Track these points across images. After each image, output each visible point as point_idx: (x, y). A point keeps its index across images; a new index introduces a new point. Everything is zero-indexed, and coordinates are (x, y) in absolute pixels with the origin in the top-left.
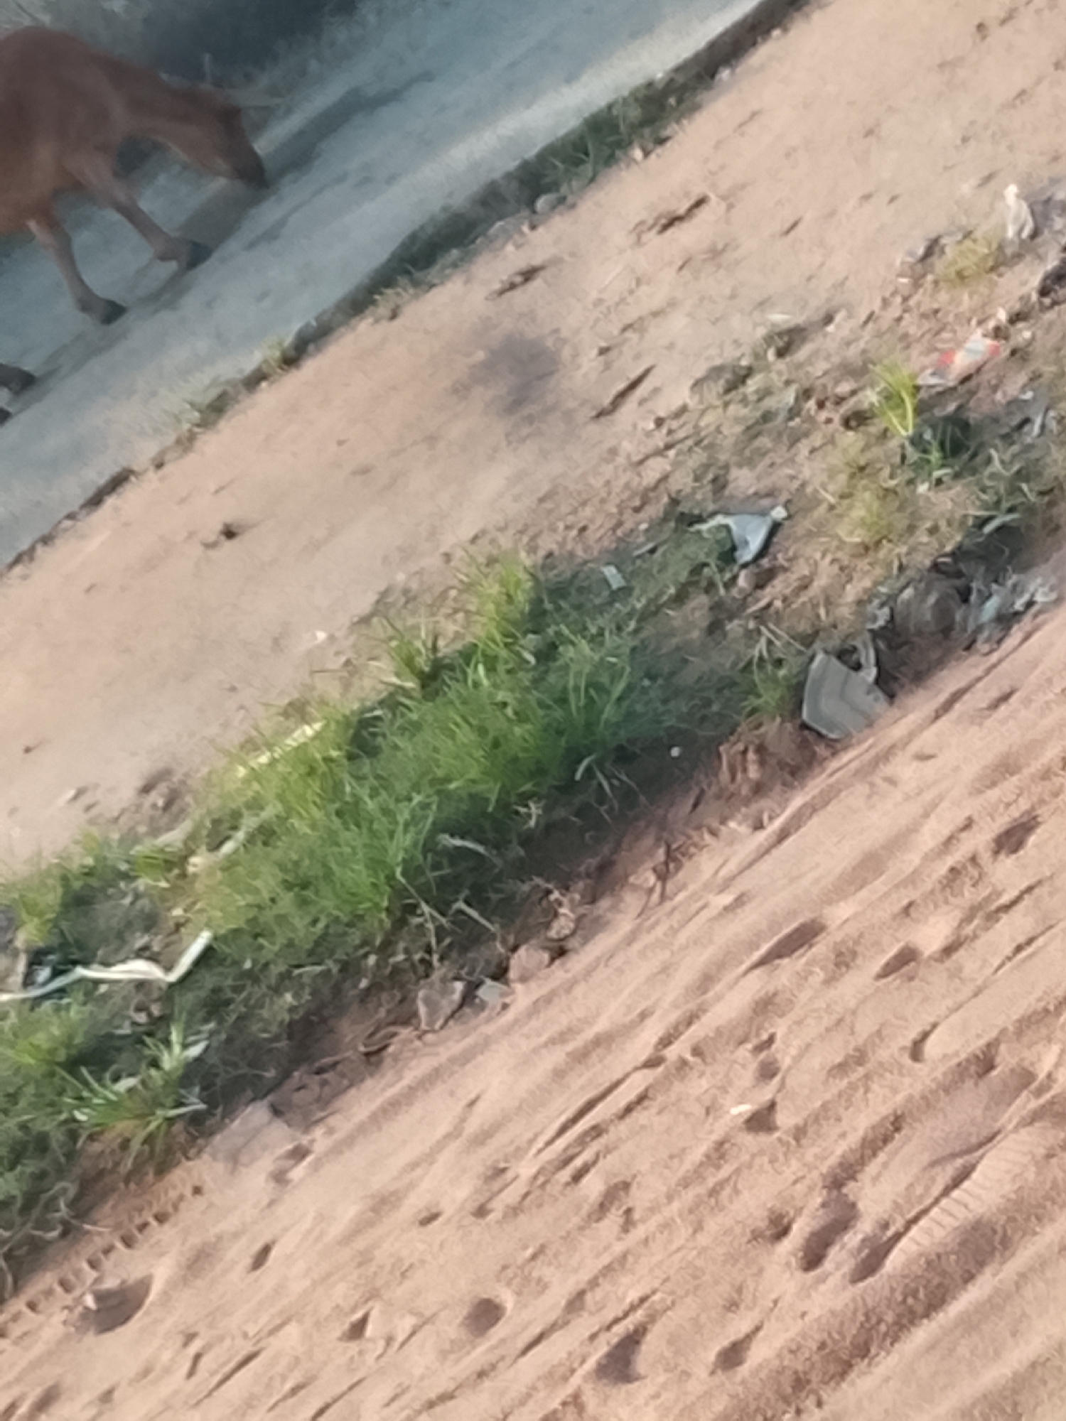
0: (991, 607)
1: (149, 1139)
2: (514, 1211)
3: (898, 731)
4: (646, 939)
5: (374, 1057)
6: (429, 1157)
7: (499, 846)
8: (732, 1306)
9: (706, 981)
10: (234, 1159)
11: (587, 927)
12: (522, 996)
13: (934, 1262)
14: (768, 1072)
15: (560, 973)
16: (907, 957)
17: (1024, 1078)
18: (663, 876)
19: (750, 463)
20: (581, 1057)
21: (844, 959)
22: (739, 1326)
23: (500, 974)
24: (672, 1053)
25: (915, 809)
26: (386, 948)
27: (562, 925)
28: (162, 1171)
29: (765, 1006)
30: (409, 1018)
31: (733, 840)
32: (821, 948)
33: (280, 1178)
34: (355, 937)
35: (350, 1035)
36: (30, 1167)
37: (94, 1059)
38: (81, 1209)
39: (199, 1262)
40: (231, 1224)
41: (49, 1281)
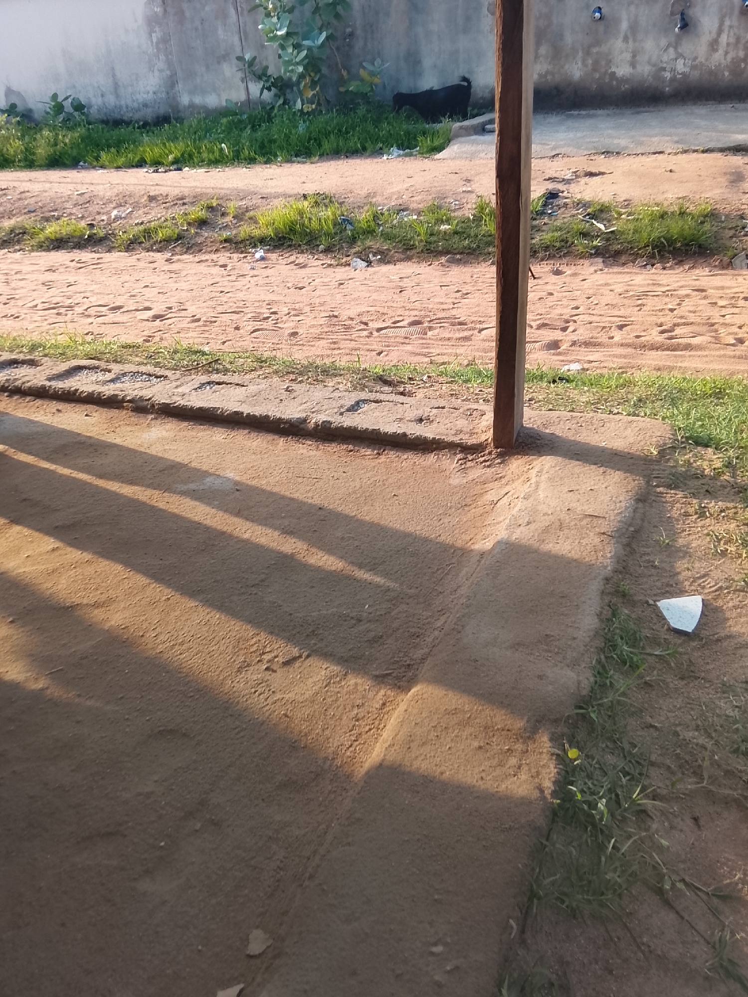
1: (582, 252)
2: (625, 298)
4: (678, 275)
5: (624, 264)
6: (619, 283)
7: (669, 246)
8: (644, 331)
9: (682, 287)
10: (592, 264)
11: (671, 268)
12: (653, 271)
13: (679, 344)
14: (679, 304)
15: (661, 272)
16: (716, 303)
17: (716, 331)
18: (689, 269)
20: (654, 284)
21: (705, 298)
22: (643, 334)
23: (653, 265)
24: (667, 293)
26: (640, 249)
27: (668, 265)
28: (580, 258)
29: (688, 296)
30: (634, 262)
31: (705, 271)
32: (704, 294)
33: (596, 271)
34: (636, 244)
35: (623, 258)
36: (563, 244)
37: (585, 235)
38: (565, 255)
39: (575, 275)
40: (584, 273)
41: (552, 262)
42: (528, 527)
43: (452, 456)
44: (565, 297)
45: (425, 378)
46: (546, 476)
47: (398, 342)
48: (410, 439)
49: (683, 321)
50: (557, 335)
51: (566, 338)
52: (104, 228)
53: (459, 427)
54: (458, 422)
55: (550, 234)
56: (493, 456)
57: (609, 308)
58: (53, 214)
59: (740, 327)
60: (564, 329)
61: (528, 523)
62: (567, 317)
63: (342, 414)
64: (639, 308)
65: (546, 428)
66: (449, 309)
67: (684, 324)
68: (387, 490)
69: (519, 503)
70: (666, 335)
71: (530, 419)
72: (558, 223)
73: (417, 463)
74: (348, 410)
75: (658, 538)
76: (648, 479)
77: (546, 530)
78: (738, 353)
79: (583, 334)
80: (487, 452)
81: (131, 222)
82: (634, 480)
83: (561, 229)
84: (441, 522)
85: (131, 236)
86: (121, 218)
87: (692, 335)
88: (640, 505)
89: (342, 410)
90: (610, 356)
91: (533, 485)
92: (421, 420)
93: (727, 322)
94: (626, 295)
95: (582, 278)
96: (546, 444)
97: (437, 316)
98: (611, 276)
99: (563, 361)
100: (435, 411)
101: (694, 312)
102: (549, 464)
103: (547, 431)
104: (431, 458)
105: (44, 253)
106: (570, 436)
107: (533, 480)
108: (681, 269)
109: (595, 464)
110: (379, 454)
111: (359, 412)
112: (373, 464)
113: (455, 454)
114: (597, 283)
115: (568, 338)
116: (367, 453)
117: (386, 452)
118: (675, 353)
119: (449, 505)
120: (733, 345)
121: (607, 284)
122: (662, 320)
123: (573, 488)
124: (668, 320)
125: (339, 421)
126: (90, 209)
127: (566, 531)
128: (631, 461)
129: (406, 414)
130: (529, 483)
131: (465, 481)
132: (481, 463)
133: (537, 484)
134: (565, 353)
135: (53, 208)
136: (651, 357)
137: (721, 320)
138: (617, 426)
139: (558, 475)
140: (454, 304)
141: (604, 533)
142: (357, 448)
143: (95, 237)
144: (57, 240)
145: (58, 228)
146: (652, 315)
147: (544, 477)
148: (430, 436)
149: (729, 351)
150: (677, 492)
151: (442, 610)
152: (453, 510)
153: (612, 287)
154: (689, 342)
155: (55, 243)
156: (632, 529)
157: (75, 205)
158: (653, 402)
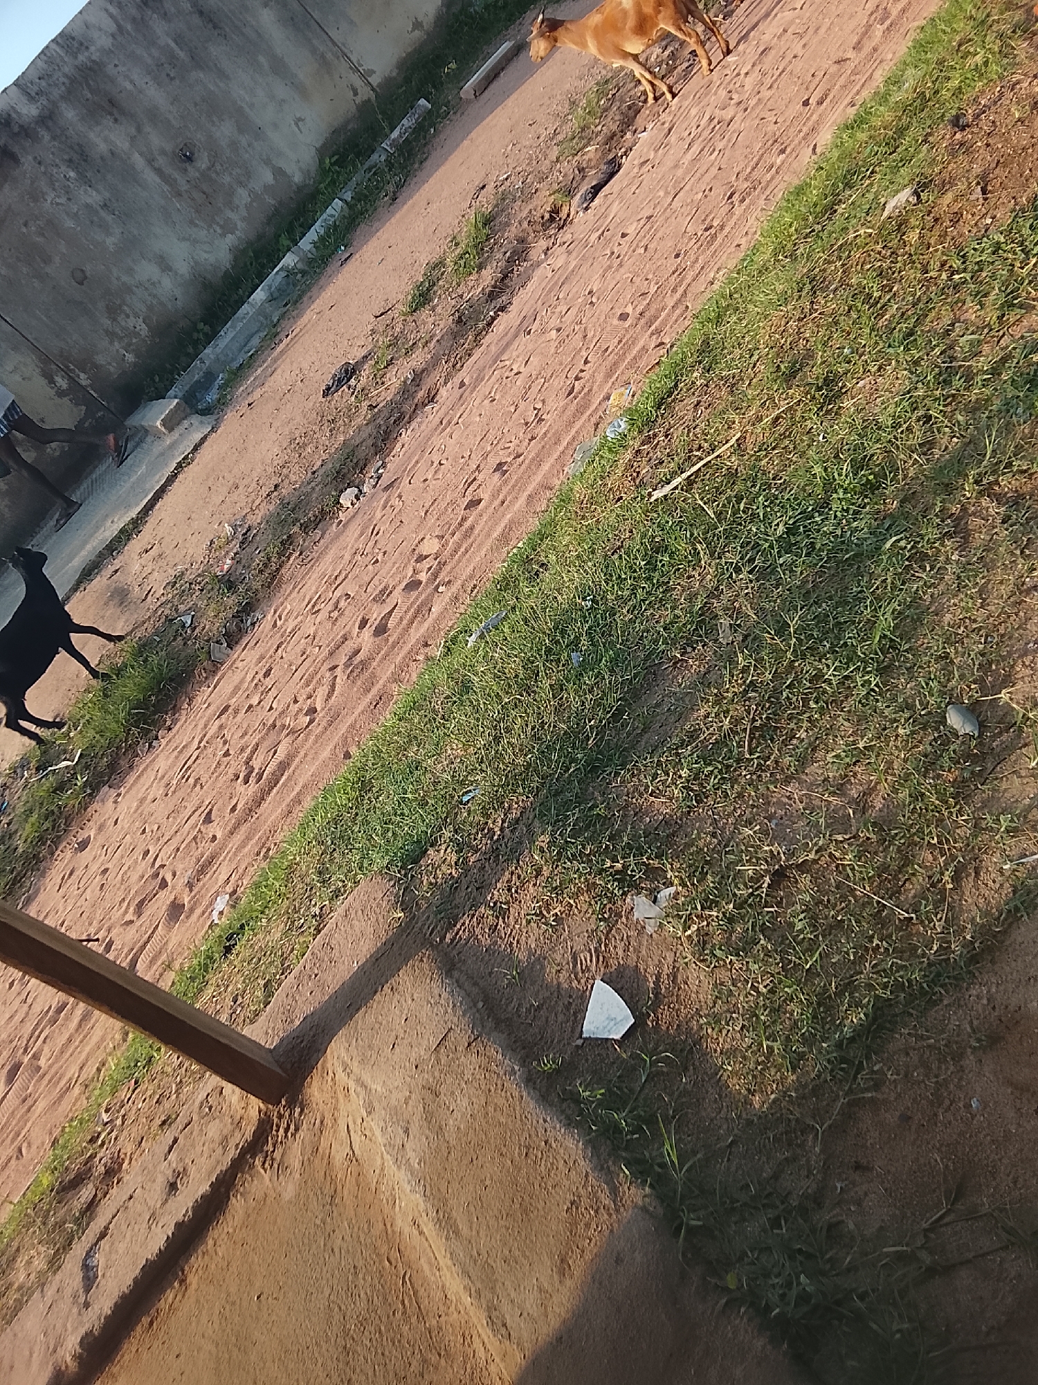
0: (249, 622)
1: (80, 803)
3: (236, 656)
4: (189, 721)
5: (131, 767)
6: (151, 786)
7: (147, 709)
8: (231, 797)
9: (206, 726)
10: (103, 801)
11: (175, 722)
12: (163, 742)
13: (273, 774)
14: (225, 743)
15: (171, 734)
16: (250, 706)
17: (283, 727)
18: (189, 705)
19: (183, 603)
20: (181, 752)
21: (236, 712)
22: (234, 801)
23: (157, 738)
24: (202, 745)
25: (244, 673)
26: (126, 741)
27: (168, 723)
28: (85, 810)
29: (221, 727)
30: (137, 755)
31: (204, 691)
32: (230, 710)
33: (116, 802)
34: (118, 740)
35: (123, 763)
36: (51, 819)
37: (60, 788)
38: (68, 824)
39: (101, 828)
40: (107, 816)
41: (64, 844)
42: (411, 1136)
43: (253, 1172)
44: (122, 857)
45: (105, 1117)
46: (356, 1064)
47: (22, 1116)
48: (190, 1221)
49: (249, 750)
50: (165, 898)
51: (177, 888)
53: (218, 1138)
54: (210, 1134)
55: (28, 826)
56: (287, 1114)
57: (174, 818)
59: (296, 701)
60: (164, 884)
61: (407, 1131)
62: (150, 872)
63: (87, 1305)
64: (198, 786)
65: (292, 1021)
66: (27, 1014)
67: (253, 752)
68: (245, 1304)
69: (372, 1124)
70: (252, 780)
71: (267, 1033)
72: (20, 809)
73: (231, 1231)
74: (88, 1289)
75: (506, 982)
76: (427, 943)
77: (429, 1116)
78: (324, 723)
79: (185, 869)
80: (276, 1120)
82: (422, 961)
83: (31, 811)
84: (337, 1250)
87: (271, 754)
88: (456, 974)
89: (82, 1300)
90: (235, 854)
91: (359, 1089)
92: (173, 1187)
93: (280, 710)
94: (172, 789)
95: (111, 822)
96: (314, 1036)
97: (26, 1036)
98: (135, 789)
99: (204, 913)
100: (172, 1156)
101: (245, 733)
102: (342, 1049)
103: (297, 1023)
104: (237, 1204)
106: (321, 998)
107: (352, 1085)
108: (184, 712)
109: (376, 992)
110: (182, 1281)
111: (100, 1274)
112: (193, 1300)
113: (252, 1166)
114: (132, 811)
115: (178, 888)
116: (170, 1300)
117: (186, 1268)
118: (281, 782)
119: (318, 1222)
120: (311, 722)
121: (142, 801)
122: (231, 771)
123: (392, 1040)
124: (236, 765)
125: (95, 1317)
127: (443, 1089)
128: (395, 948)
129: (151, 1203)
130: (351, 1091)
131: (298, 1176)
132: (286, 1136)
133: (359, 1081)
134: (195, 903)
136: (269, 811)
137: (275, 714)
138: (343, 933)
139: (363, 1047)
140: (25, 1002)
141: (469, 1045)
142: (153, 1311)
146: (217, 777)
147: (355, 1066)
148: (205, 1188)
149: (316, 729)
150: (462, 921)
151: (463, 1335)
152: (328, 1220)
153: (150, 798)
154: (278, 761)
156: (480, 1004)
158: (331, 861)
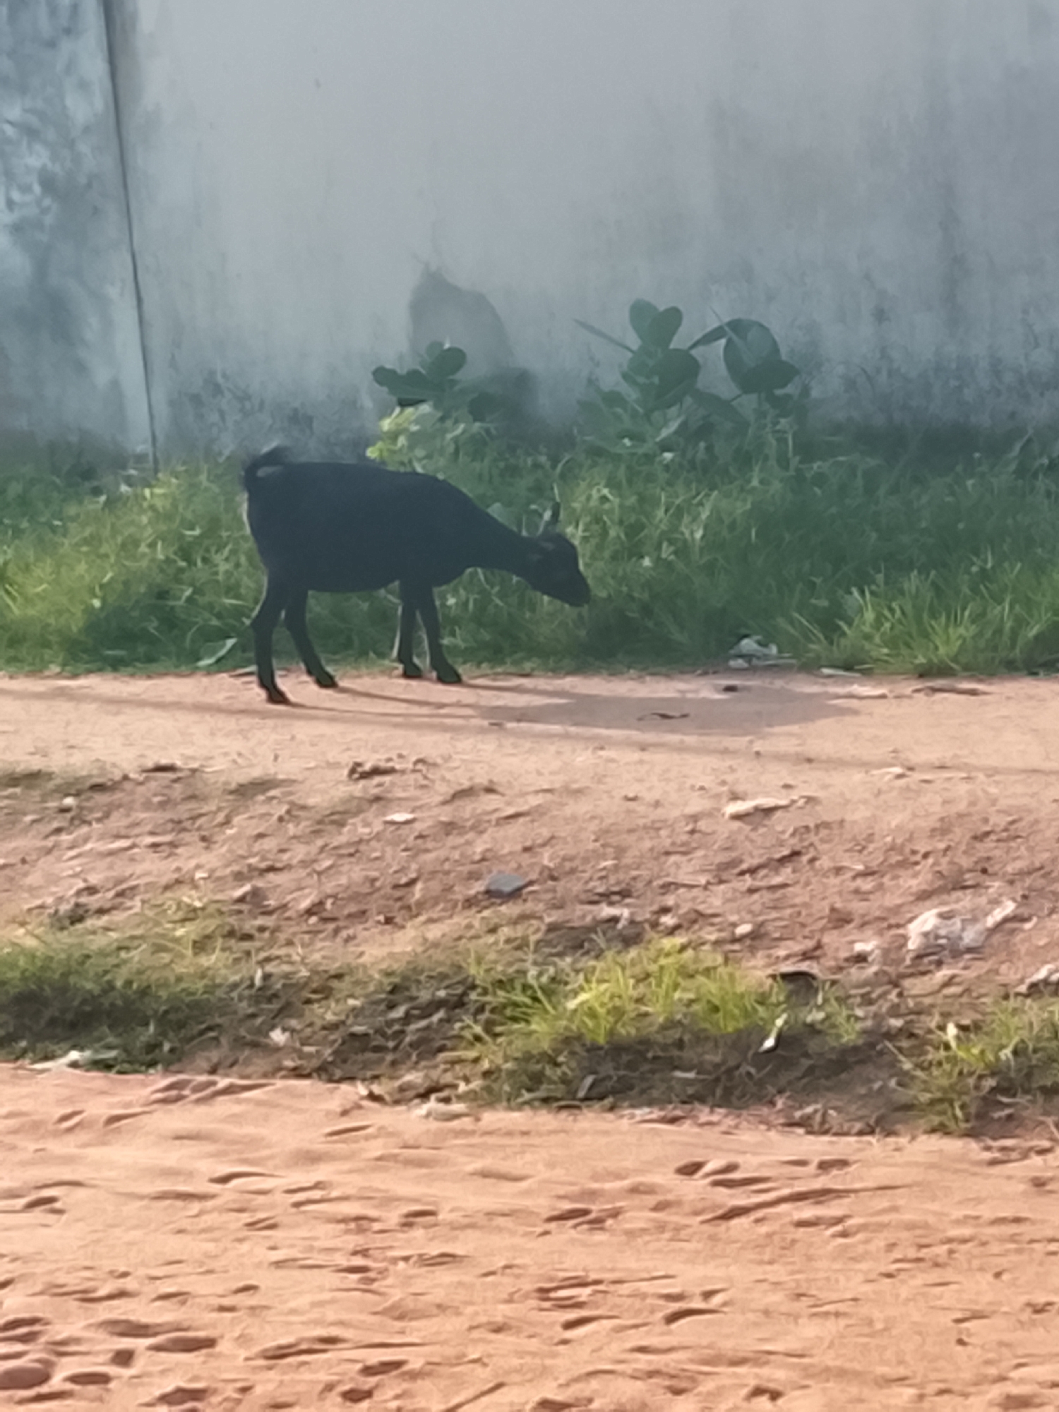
52: (867, 1000)
58: (607, 911)
81: (1008, 974)
85: (1006, 1054)
86: (956, 953)
105: (545, 1119)
126: (798, 895)
135: (613, 883)
143: (813, 1045)
144: (617, 1049)
145: (629, 989)
155: (607, 1068)
157: (721, 873)
